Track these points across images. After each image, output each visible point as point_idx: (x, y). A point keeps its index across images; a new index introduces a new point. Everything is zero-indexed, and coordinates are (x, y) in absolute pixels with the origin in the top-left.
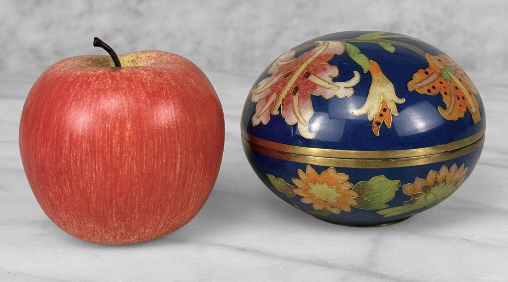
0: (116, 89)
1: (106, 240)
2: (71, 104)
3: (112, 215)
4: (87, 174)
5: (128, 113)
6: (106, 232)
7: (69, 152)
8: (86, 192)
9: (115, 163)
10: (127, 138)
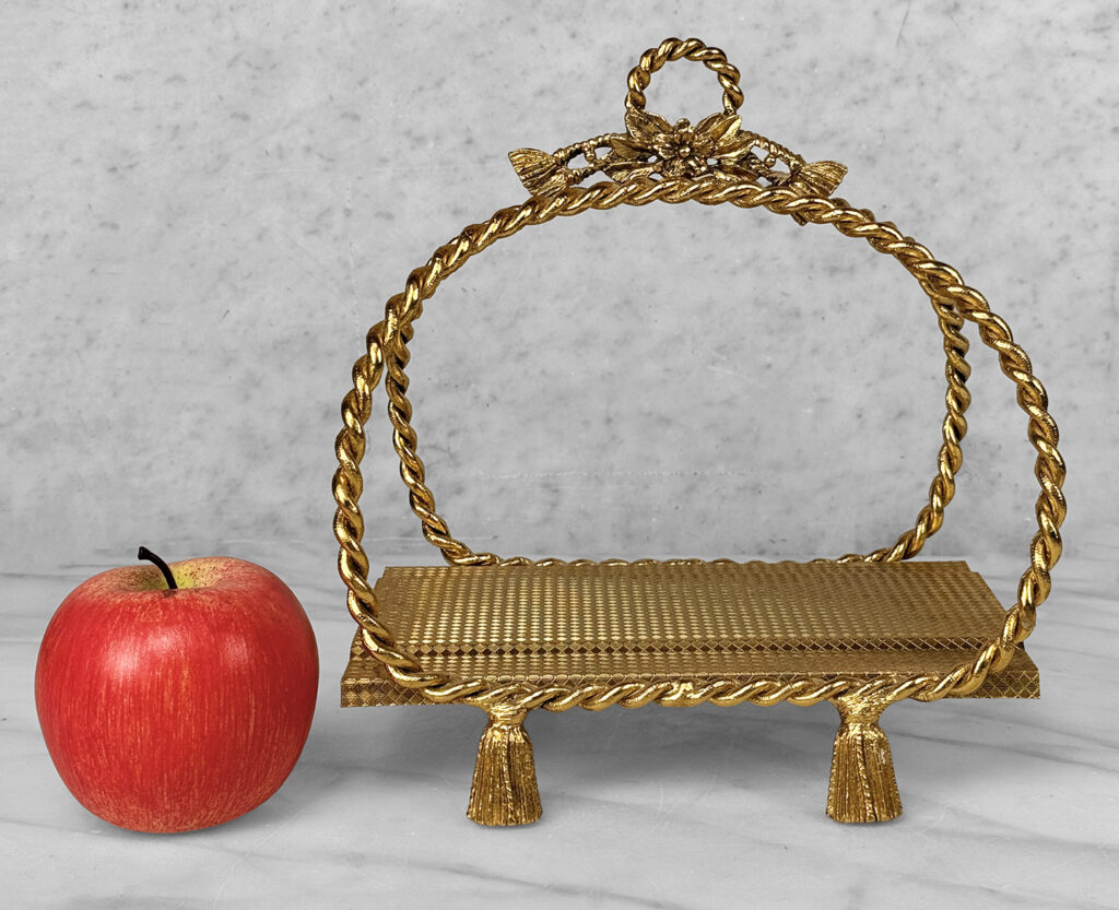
0: (169, 623)
1: (154, 827)
2: (108, 644)
3: (162, 793)
4: (130, 738)
5: (185, 655)
6: (154, 816)
7: (106, 710)
8: (128, 764)
9: (166, 724)
10: (184, 690)
